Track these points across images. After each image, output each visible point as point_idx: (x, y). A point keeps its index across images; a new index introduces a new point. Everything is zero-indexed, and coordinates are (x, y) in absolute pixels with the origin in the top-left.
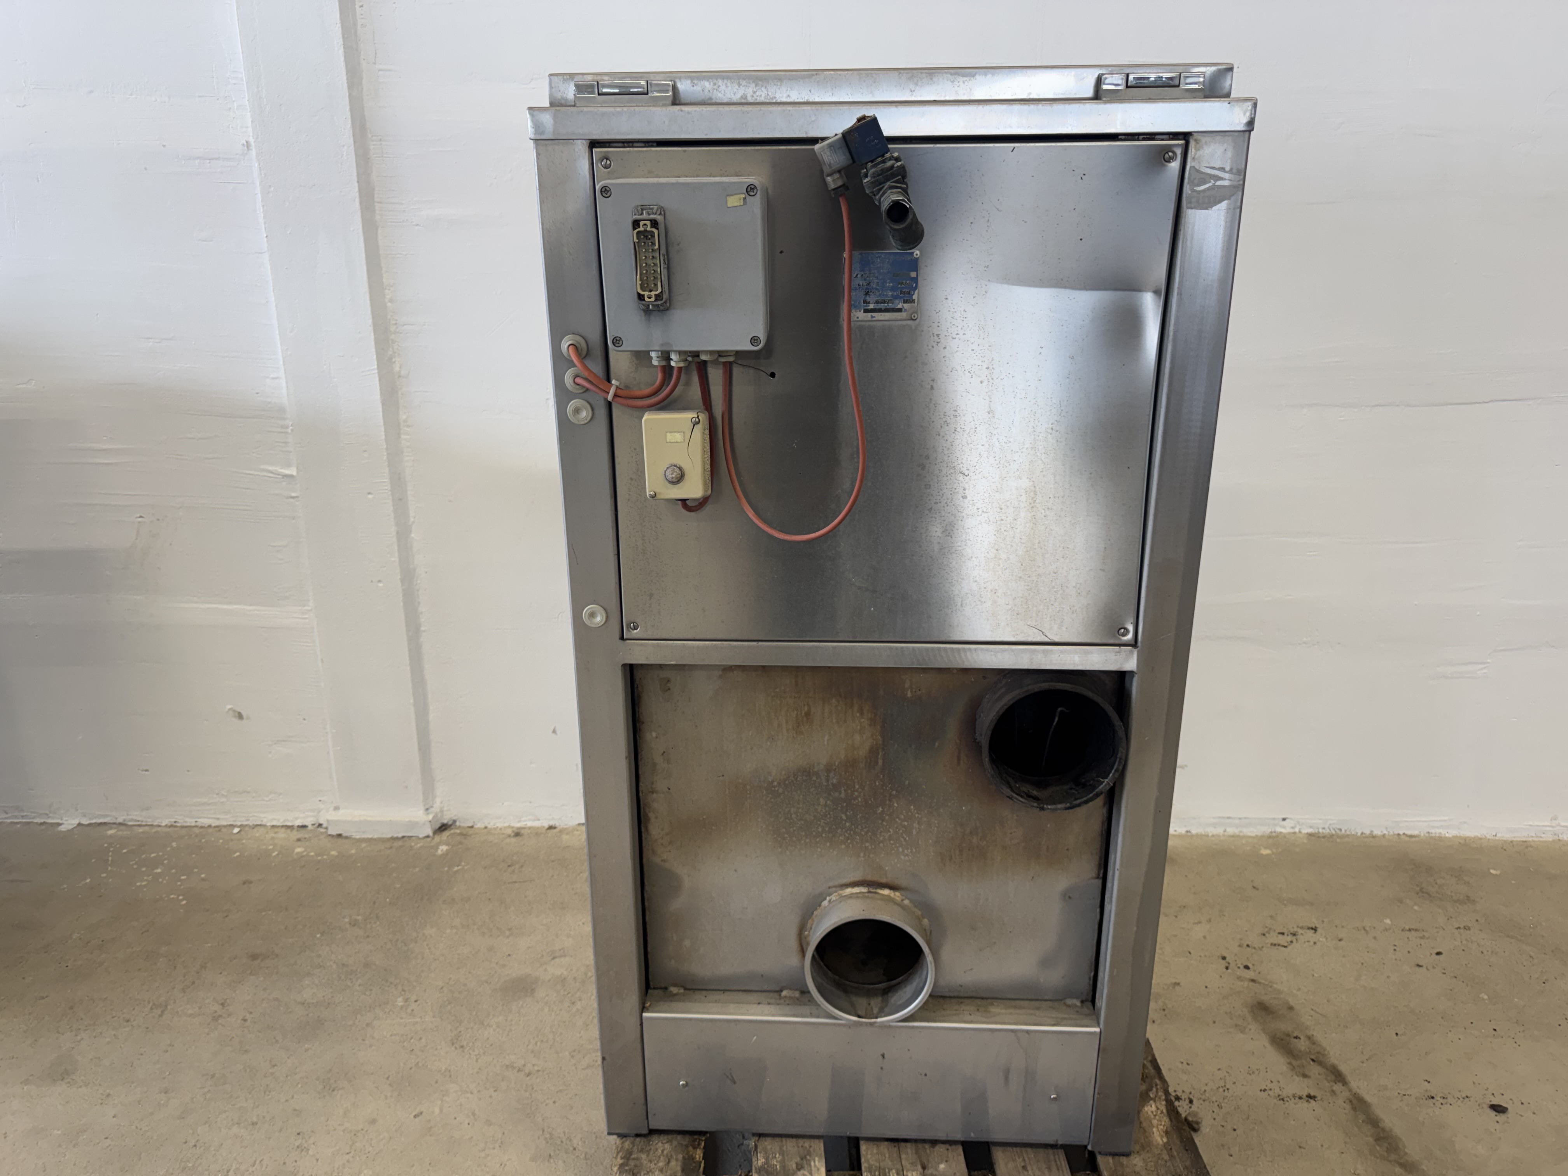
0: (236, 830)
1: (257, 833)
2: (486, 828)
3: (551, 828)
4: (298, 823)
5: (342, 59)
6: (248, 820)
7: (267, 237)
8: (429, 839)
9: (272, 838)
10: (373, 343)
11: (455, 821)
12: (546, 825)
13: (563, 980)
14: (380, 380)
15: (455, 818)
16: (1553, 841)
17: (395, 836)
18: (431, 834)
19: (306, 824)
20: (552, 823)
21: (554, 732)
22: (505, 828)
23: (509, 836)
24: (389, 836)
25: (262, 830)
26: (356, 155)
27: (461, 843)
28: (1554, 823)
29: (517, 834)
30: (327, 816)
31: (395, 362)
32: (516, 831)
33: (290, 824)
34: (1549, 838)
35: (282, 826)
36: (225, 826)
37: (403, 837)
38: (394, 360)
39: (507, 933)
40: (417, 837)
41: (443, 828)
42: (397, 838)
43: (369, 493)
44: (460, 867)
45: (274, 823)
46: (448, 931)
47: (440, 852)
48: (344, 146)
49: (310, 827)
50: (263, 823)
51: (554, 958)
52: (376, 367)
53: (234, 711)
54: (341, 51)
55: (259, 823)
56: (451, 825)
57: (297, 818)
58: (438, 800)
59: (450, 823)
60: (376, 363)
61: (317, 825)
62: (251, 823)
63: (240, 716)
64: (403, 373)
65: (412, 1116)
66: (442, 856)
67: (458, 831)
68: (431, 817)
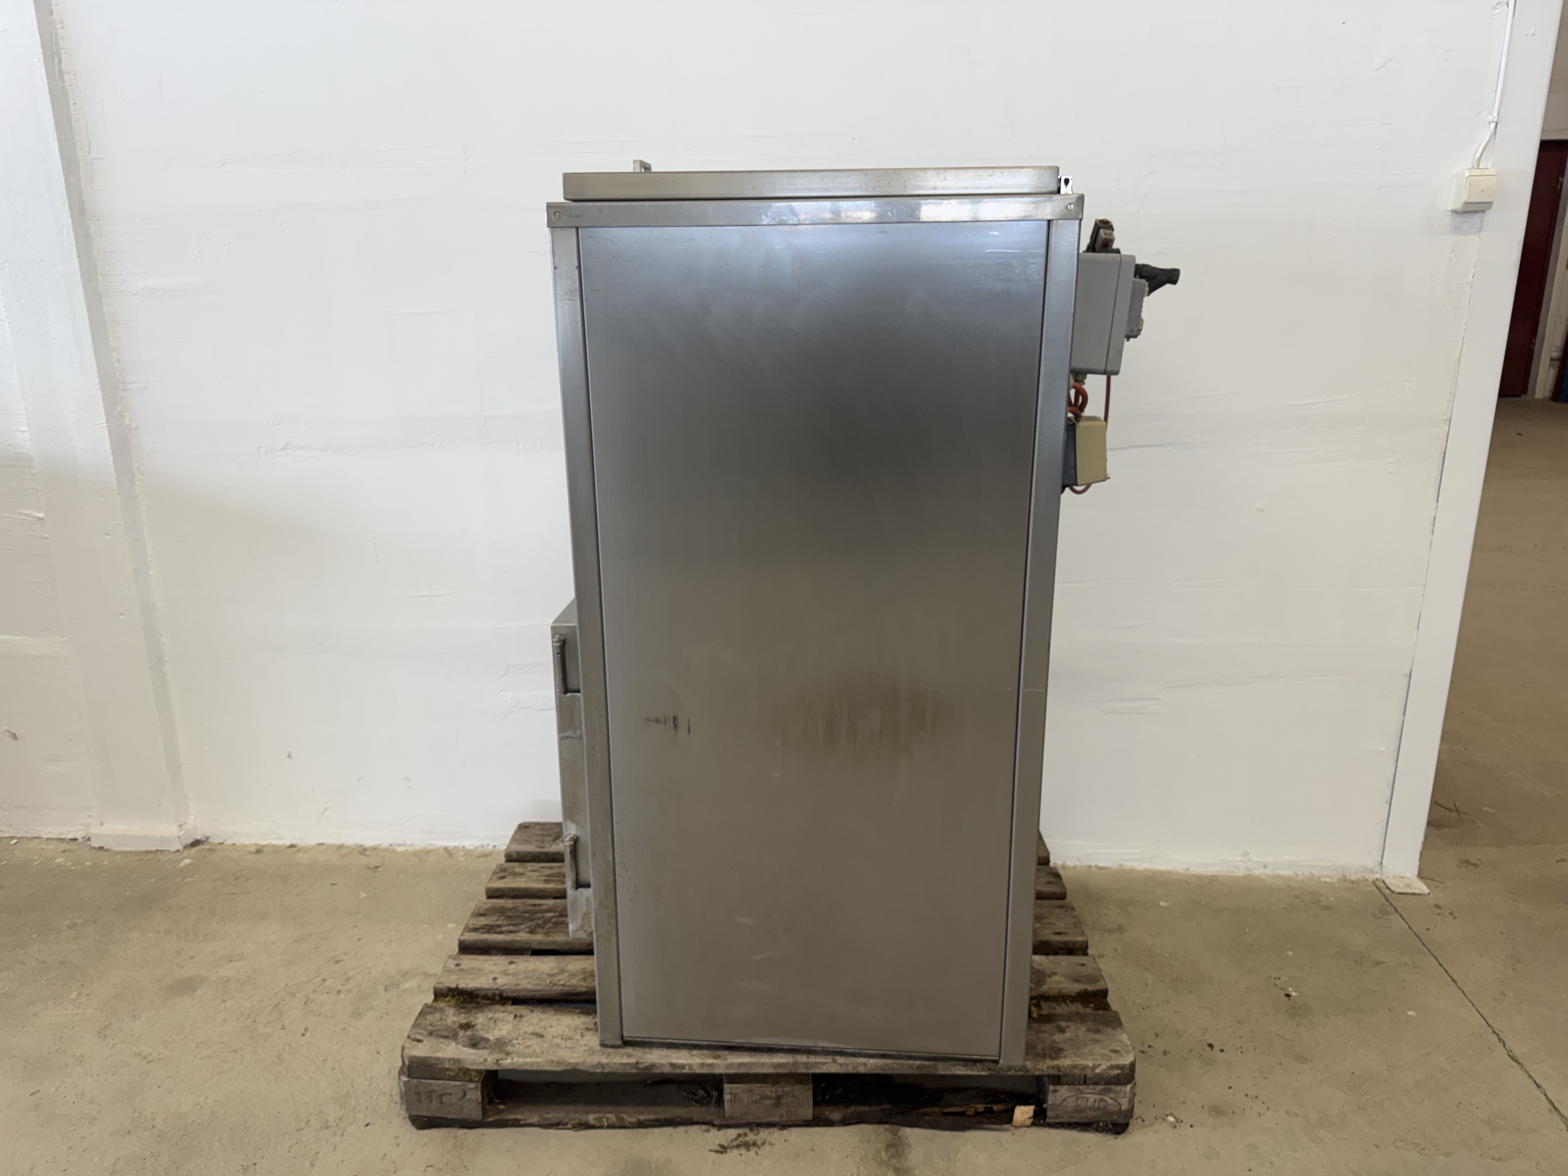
0: (14, 841)
1: (31, 844)
2: (234, 844)
3: (292, 846)
4: (70, 836)
5: (57, 151)
6: (28, 833)
7: (5, 306)
8: (179, 853)
9: (43, 849)
10: (101, 399)
11: (208, 838)
12: (288, 844)
13: (228, 980)
14: (109, 433)
15: (208, 835)
16: (1245, 876)
17: (150, 849)
18: (181, 848)
19: (76, 837)
20: (294, 842)
21: (289, 756)
22: (251, 845)
23: (251, 853)
24: (144, 849)
25: (36, 841)
26: (75, 234)
27: (205, 857)
28: (1245, 858)
29: (259, 851)
30: (95, 830)
31: (125, 416)
32: (259, 848)
33: (63, 837)
34: (1240, 873)
35: (56, 839)
36: (6, 838)
37: (157, 851)
38: (124, 414)
39: (202, 938)
40: (169, 852)
41: (196, 843)
42: (151, 852)
43: (107, 534)
44: (192, 879)
45: (49, 836)
46: (151, 935)
47: (182, 865)
48: (64, 226)
49: (80, 840)
50: (41, 836)
51: (231, 961)
52: (105, 421)
53: (10, 732)
54: (56, 143)
55: (37, 835)
56: (205, 841)
57: (69, 832)
58: (192, 818)
59: (204, 839)
60: (104, 418)
61: (86, 838)
62: (29, 835)
63: (15, 737)
64: (133, 425)
65: (28, 1094)
66: (182, 869)
67: (207, 847)
68: (182, 833)
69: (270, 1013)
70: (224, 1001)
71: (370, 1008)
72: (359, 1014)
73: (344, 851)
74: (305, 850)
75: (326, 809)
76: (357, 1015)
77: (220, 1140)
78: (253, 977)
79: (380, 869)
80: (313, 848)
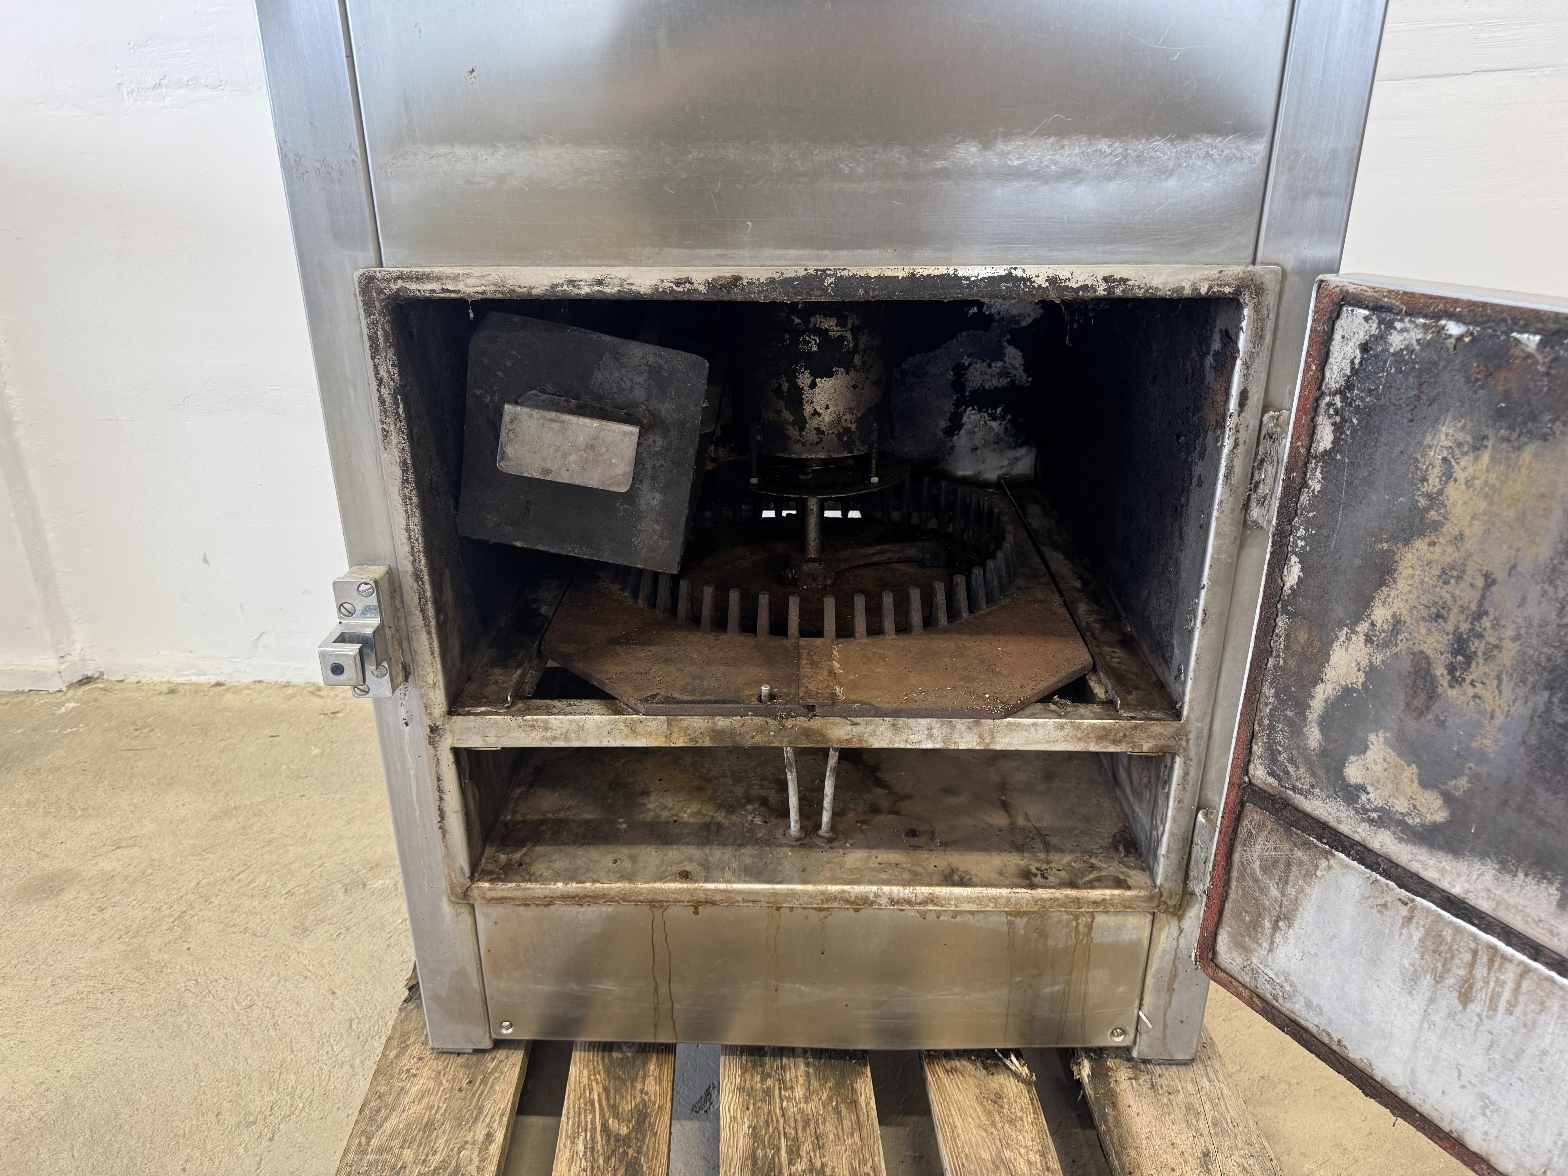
2: (138, 682)
3: (218, 684)
8: (60, 694)
11: (102, 674)
12: (213, 681)
13: (109, 878)
15: (102, 670)
17: (21, 689)
18: (63, 688)
20: (220, 679)
21: (205, 560)
22: (162, 683)
23: (161, 693)
27: (96, 700)
29: (172, 691)
32: (172, 686)
37: (30, 691)
39: (79, 813)
40: (47, 692)
41: (87, 680)
42: (23, 692)
44: (74, 729)
47: (63, 710)
51: (118, 848)
56: (96, 678)
58: (78, 646)
59: (96, 675)
66: (62, 716)
67: (101, 686)
68: (62, 667)
69: (171, 929)
70: (101, 910)
71: (323, 920)
72: (305, 930)
73: (290, 691)
74: (236, 690)
75: (262, 634)
76: (302, 930)
77: (72, 1149)
78: (150, 871)
79: (340, 715)
80: (247, 687)
